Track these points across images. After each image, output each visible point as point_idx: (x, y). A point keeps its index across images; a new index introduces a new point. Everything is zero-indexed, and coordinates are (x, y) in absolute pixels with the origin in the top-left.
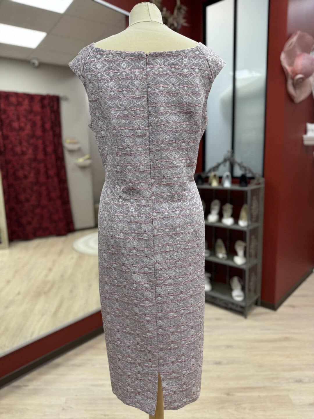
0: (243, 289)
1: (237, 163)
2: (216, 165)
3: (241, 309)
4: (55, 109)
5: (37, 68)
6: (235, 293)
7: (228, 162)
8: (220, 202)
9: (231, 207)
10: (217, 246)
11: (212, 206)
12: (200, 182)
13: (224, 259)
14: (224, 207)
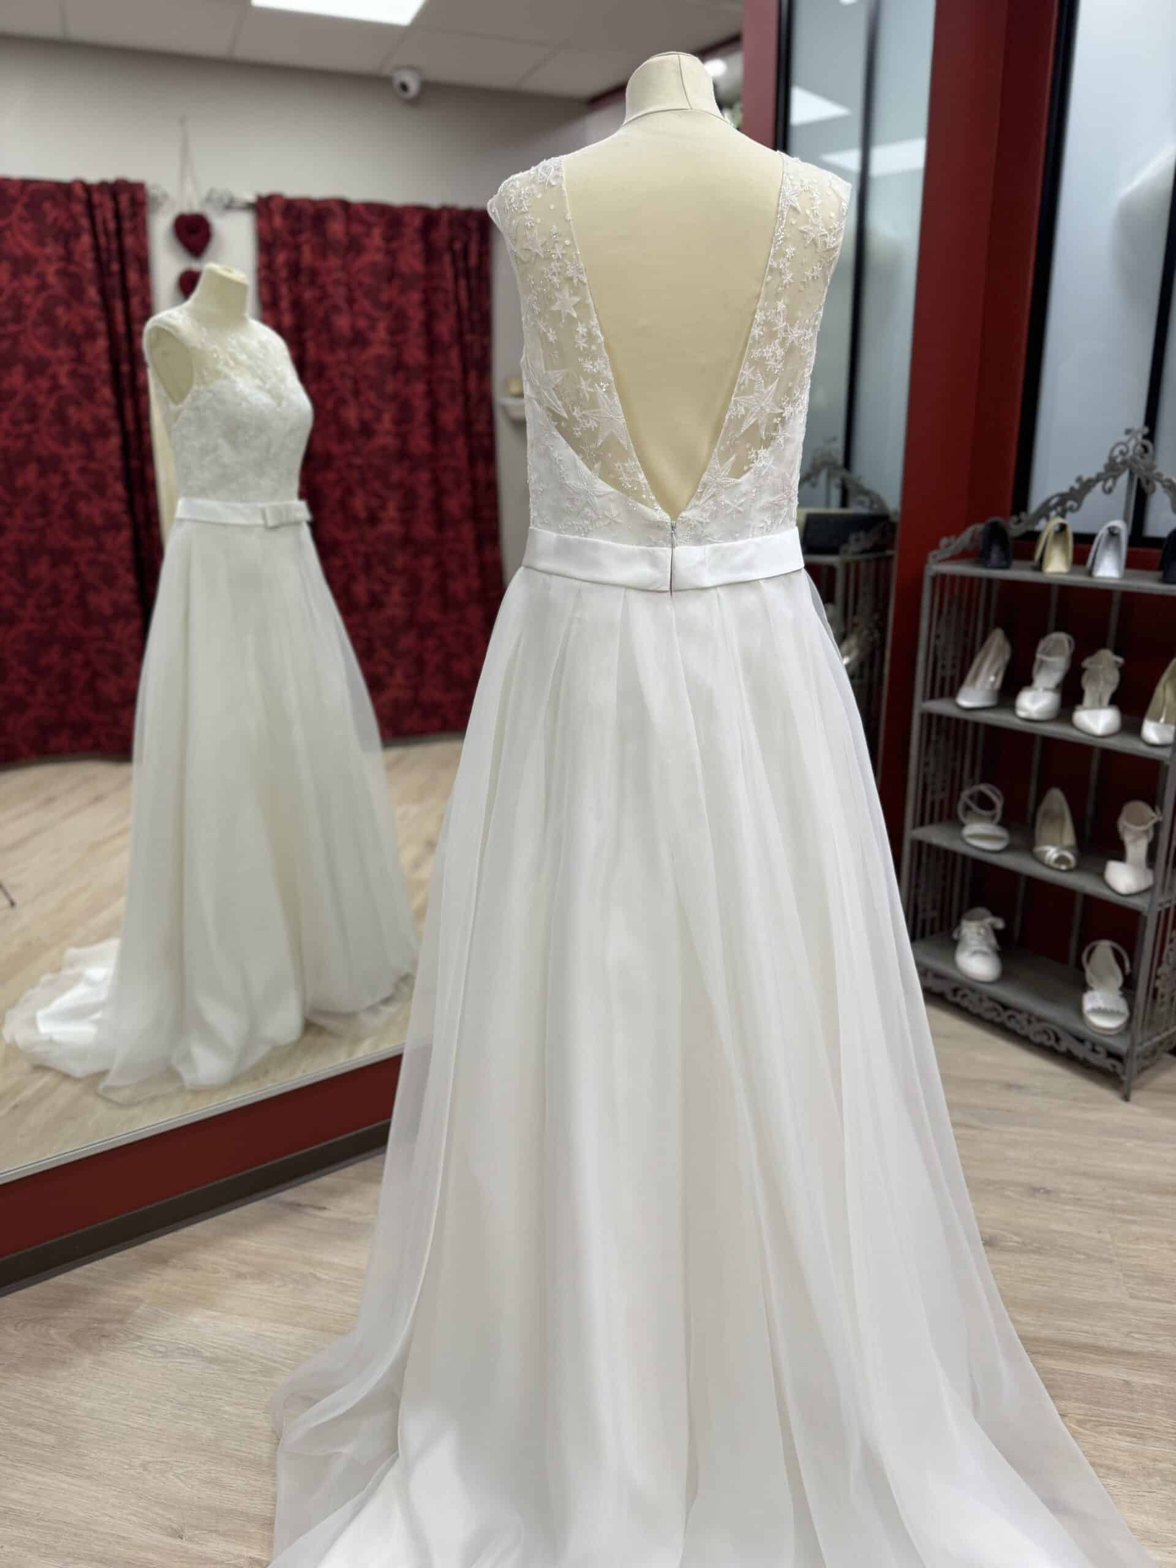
0: (1128, 987)
1: (1161, 481)
2: (1072, 489)
3: (1108, 1063)
4: (473, 261)
5: (414, 102)
6: (1092, 1001)
7: (1124, 478)
8: (1070, 642)
9: (1116, 663)
10: (1045, 815)
11: (1039, 656)
12: (995, 555)
13: (1063, 867)
14: (1091, 663)
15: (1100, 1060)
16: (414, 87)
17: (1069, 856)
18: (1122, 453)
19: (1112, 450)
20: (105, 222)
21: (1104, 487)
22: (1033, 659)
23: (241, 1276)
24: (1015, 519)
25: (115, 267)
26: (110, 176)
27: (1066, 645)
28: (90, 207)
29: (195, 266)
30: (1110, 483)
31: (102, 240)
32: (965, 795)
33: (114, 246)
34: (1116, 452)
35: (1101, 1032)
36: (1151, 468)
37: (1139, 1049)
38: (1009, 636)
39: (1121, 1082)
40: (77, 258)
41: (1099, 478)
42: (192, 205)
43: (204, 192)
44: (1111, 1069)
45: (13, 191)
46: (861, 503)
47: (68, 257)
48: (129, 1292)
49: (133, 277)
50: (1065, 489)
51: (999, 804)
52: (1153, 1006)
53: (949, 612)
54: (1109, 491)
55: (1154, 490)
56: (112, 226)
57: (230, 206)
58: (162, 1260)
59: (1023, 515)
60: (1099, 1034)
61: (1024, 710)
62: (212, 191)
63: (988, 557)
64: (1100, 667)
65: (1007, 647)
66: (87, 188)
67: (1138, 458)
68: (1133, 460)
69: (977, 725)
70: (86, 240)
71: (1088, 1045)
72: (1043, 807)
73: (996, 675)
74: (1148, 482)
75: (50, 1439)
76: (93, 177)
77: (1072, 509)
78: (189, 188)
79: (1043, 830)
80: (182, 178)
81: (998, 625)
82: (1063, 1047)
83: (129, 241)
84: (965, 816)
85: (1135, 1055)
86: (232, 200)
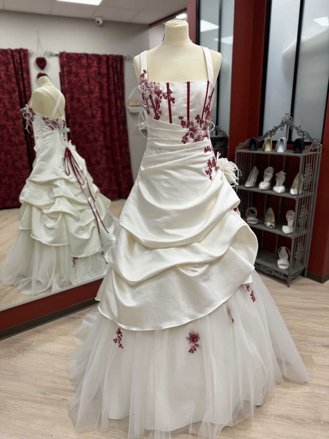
0: (289, 259)
1: (294, 127)
2: (273, 129)
3: (284, 278)
4: (119, 69)
5: (101, 26)
6: (280, 262)
7: (285, 126)
8: (273, 170)
9: (284, 174)
10: (267, 215)
11: (265, 173)
12: (253, 147)
13: (272, 228)
14: (278, 174)
15: (282, 277)
16: (101, 22)
17: (273, 225)
18: (285, 120)
19: (282, 119)
20: (17, 60)
21: (281, 128)
22: (264, 174)
23: (60, 335)
24: (259, 137)
25: (20, 72)
26: (18, 47)
27: (272, 170)
28: (13, 56)
29: (42, 72)
30: (282, 128)
31: (16, 65)
32: (248, 210)
33: (20, 66)
34: (283, 120)
35: (282, 270)
36: (292, 124)
37: (291, 274)
38: (258, 168)
39: (287, 282)
40: (9, 70)
41: (279, 126)
42: (41, 55)
43: (44, 52)
44: (284, 279)
46: (220, 134)
47: (7, 70)
48: (31, 340)
49: (25, 75)
50: (271, 129)
51: (256, 212)
52: (295, 262)
53: (242, 163)
54: (282, 130)
55: (293, 129)
56: (19, 61)
57: (51, 55)
58: (39, 332)
59: (261, 137)
60: (281, 270)
61: (261, 187)
62: (46, 51)
63: (251, 148)
64: (280, 175)
65: (258, 171)
66: (12, 51)
67: (289, 121)
68: (288, 121)
69: (250, 192)
70: (12, 65)
71: (279, 273)
72: (267, 212)
73: (255, 179)
74: (292, 127)
75: (12, 374)
76: (13, 48)
77: (273, 135)
78: (40, 50)
79: (267, 218)
80: (38, 47)
81: (255, 165)
82: (273, 274)
83: (24, 65)
84: (248, 216)
85: (290, 275)
86: (52, 53)
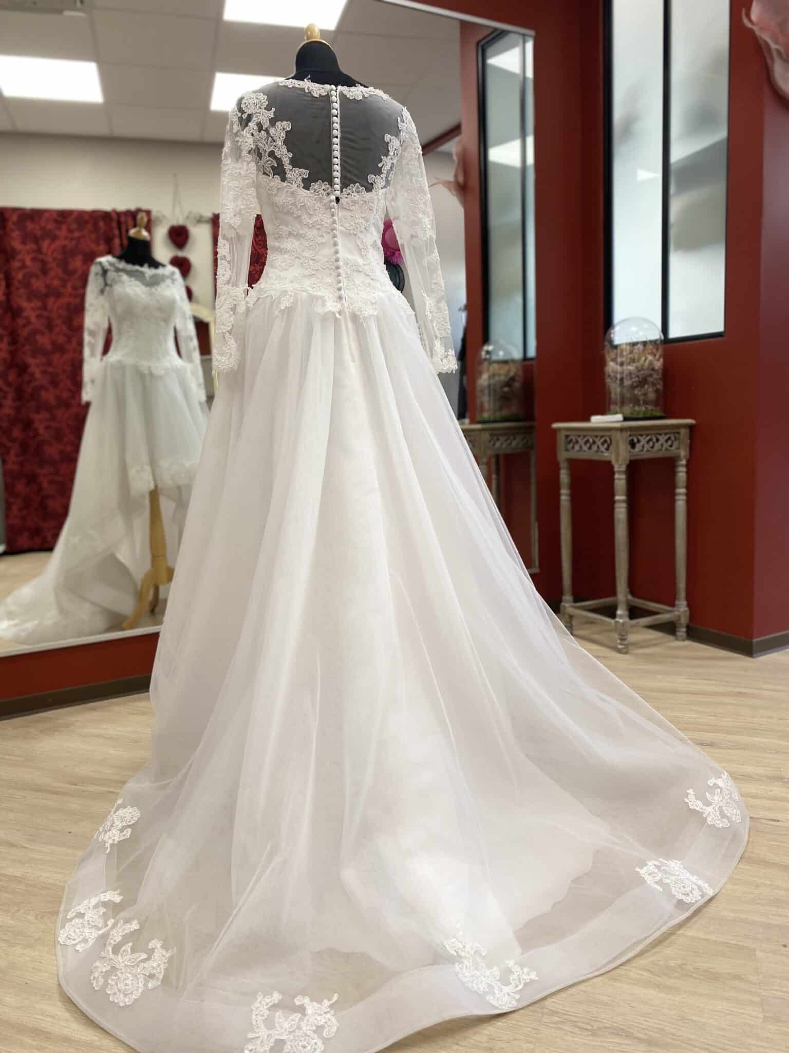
26: (132, 207)
28: (119, 224)
29: (181, 254)
42: (179, 221)
43: (186, 214)
45: (86, 217)
57: (200, 220)
62: (190, 213)
66: (118, 214)
76: (122, 208)
78: (177, 211)
80: (174, 206)
86: (201, 217)
